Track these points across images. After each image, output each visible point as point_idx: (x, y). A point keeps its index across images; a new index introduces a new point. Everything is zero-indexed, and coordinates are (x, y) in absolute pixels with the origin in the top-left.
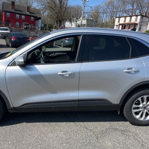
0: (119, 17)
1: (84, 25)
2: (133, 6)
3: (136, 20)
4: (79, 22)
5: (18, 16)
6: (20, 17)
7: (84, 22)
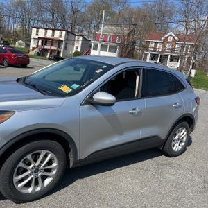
0: (38, 28)
3: (61, 36)
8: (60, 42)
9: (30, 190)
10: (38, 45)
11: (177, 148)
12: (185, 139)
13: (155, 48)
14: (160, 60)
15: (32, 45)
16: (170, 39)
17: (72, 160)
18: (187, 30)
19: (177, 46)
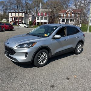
0: (12, 13)
3: (22, 15)
8: (22, 18)
9: (41, 63)
10: (13, 20)
11: (79, 51)
12: (81, 48)
13: (63, 17)
14: (66, 21)
15: (10, 20)
16: (69, 12)
17: (50, 55)
18: (76, 7)
19: (72, 15)
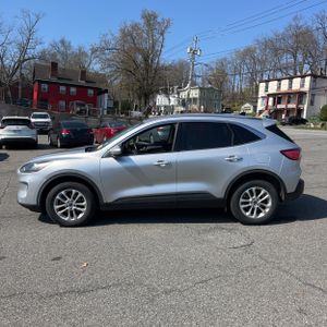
0: (267, 82)
1: (195, 99)
2: (295, 57)
3: (302, 86)
4: (184, 95)
5: (63, 88)
6: (68, 90)
7: (195, 93)
12: (269, 204)
15: (260, 106)
